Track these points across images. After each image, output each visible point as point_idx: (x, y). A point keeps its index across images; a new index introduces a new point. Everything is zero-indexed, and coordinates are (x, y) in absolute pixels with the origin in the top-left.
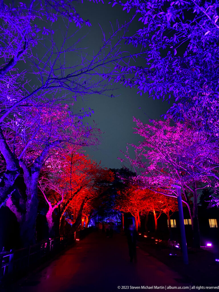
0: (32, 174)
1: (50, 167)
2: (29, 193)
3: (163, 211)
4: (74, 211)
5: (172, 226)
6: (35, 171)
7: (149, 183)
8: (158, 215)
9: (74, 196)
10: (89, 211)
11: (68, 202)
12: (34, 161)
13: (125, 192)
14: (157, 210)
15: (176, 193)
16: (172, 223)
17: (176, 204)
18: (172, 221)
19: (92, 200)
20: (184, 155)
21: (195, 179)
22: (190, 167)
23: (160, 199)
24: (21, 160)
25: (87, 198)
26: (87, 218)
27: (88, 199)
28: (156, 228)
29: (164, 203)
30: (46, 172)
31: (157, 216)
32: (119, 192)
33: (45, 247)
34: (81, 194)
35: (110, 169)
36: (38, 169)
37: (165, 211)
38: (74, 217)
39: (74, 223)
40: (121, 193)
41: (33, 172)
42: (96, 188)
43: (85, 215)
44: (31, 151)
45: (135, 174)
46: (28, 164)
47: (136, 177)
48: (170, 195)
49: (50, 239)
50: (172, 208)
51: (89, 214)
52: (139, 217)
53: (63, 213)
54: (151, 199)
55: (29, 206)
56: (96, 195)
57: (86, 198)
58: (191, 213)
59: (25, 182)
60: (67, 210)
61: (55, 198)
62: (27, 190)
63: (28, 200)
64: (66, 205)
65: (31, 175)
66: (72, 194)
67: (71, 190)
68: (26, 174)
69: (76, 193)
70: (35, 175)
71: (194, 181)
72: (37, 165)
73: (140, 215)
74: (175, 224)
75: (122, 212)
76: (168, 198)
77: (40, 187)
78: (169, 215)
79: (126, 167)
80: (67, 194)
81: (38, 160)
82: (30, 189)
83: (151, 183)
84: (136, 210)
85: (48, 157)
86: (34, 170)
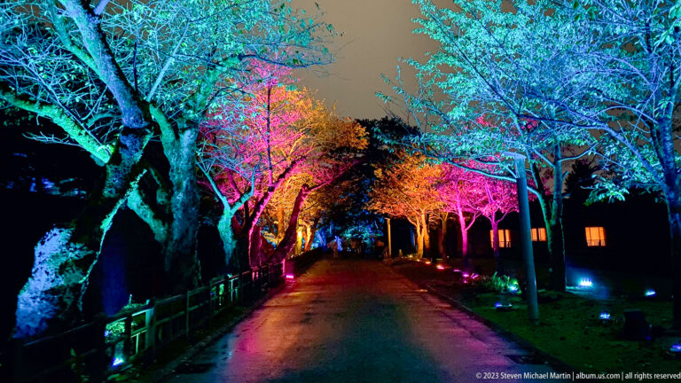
0: (181, 136)
1: (221, 117)
2: (176, 177)
3: (480, 212)
4: (280, 214)
5: (502, 245)
6: (187, 129)
7: (451, 149)
8: (470, 221)
9: (277, 182)
10: (312, 214)
11: (266, 195)
12: (182, 106)
13: (393, 173)
14: (467, 210)
15: (514, 171)
16: (501, 239)
17: (512, 196)
18: (501, 232)
19: (318, 191)
20: (535, 81)
21: (559, 139)
22: (548, 109)
23: (474, 185)
24: (154, 102)
25: (307, 186)
26: (309, 230)
27: (310, 189)
28: (464, 249)
29: (484, 194)
30: (210, 129)
31: (467, 223)
32: (379, 173)
33: (221, 293)
34: (294, 178)
35: (358, 121)
36: (192, 124)
37: (486, 211)
38: (280, 229)
39: (280, 240)
40: (384, 173)
41: (184, 130)
42: (326, 165)
43: (304, 223)
44: (174, 82)
45: (415, 131)
46: (170, 113)
47: (420, 136)
48: (499, 175)
49: (230, 276)
50: (502, 206)
51: (311, 220)
52: (425, 226)
53: (256, 220)
54: (452, 184)
55: (179, 206)
56: (328, 180)
57: (305, 185)
58: (547, 214)
59: (167, 153)
60: (263, 213)
61: (236, 188)
62: (172, 171)
63: (176, 193)
64: (262, 202)
65: (177, 137)
66: (272, 179)
67: (271, 169)
68: (167, 135)
69: (282, 176)
70: (187, 137)
71: (556, 140)
72: (191, 114)
73: (427, 222)
74: (508, 240)
75: (386, 215)
76: (494, 184)
77: (202, 165)
78: (496, 220)
79: (397, 114)
80: (262, 179)
81: (191, 103)
82: (177, 169)
83: (454, 150)
84: (419, 211)
85: (216, 95)
86: (185, 126)
